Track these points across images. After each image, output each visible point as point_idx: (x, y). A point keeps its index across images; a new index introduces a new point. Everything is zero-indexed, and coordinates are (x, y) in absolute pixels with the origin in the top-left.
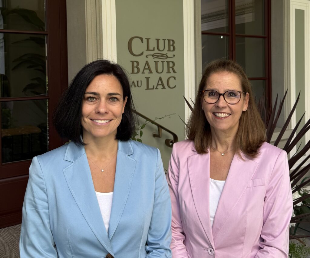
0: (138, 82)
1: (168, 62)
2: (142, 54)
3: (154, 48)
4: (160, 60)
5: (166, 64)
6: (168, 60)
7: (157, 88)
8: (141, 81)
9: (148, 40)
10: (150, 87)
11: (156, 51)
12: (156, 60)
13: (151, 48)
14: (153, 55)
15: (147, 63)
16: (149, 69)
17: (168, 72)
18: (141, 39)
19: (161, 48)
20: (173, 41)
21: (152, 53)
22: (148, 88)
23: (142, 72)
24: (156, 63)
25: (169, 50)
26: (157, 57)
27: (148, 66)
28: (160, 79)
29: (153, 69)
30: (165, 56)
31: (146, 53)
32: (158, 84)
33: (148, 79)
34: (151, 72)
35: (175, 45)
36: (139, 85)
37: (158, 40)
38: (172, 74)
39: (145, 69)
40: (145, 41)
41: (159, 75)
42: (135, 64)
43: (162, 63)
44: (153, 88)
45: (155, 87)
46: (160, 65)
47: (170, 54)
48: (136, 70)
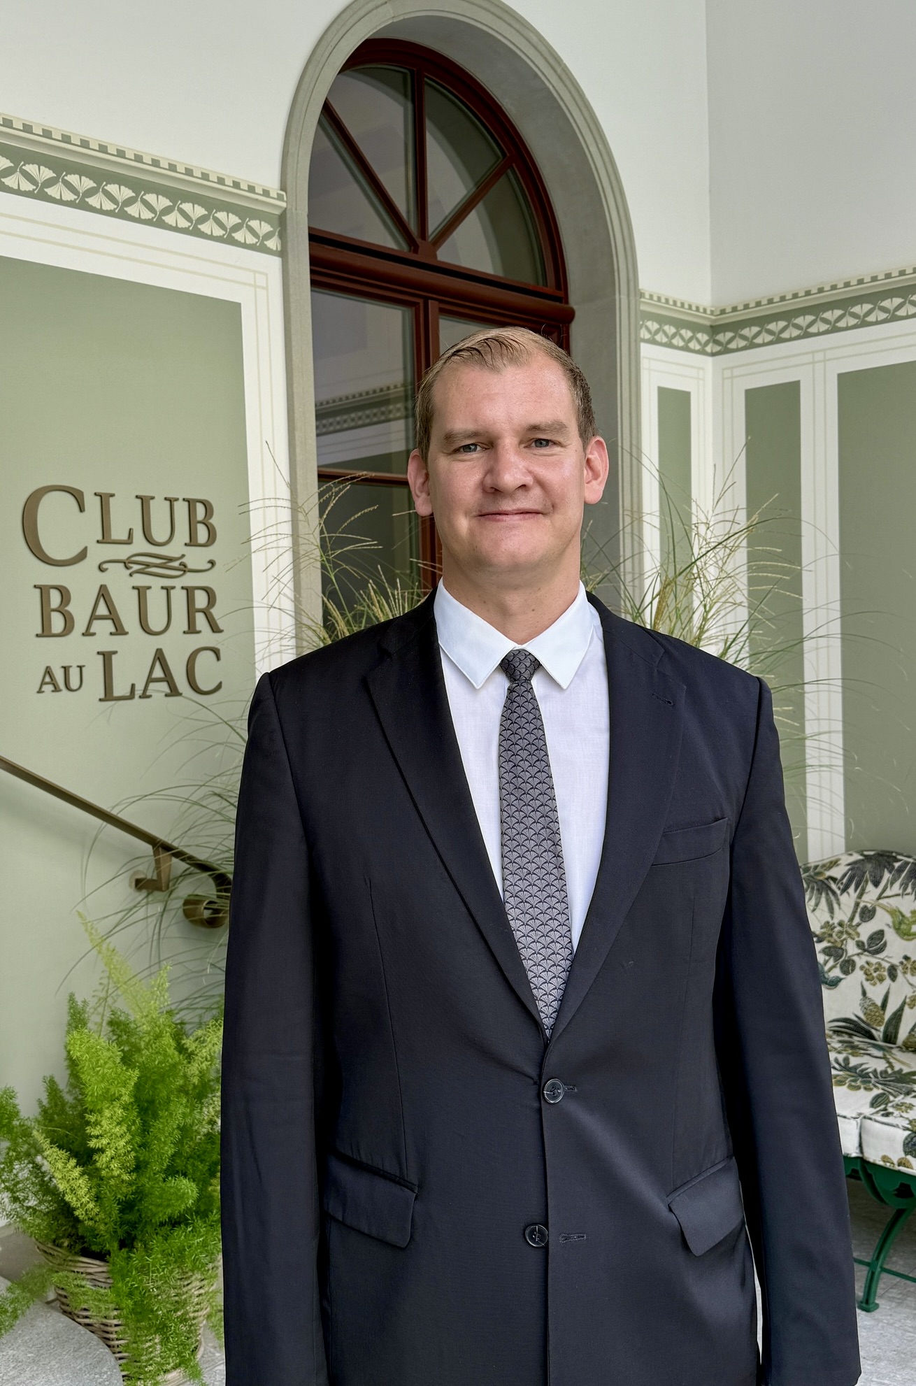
0: (66, 669)
1: (190, 591)
2: (82, 555)
3: (130, 532)
4: (156, 583)
5: (179, 598)
6: (190, 580)
7: (144, 696)
8: (81, 667)
9: (104, 499)
10: (120, 689)
11: (140, 545)
12: (141, 580)
13: (118, 533)
14: (126, 564)
15: (103, 593)
16: (113, 616)
17: (192, 629)
18: (78, 496)
19: (160, 531)
20: (207, 506)
21: (123, 552)
22: (108, 695)
23: (83, 630)
24: (141, 592)
25: (192, 542)
26: (145, 569)
27: (110, 605)
28: (160, 657)
29: (129, 618)
30: (176, 564)
31: (100, 553)
32: (150, 680)
33: (107, 657)
34: (119, 630)
35: (213, 521)
36: (74, 682)
38: (206, 637)
39: (94, 617)
40: (92, 504)
41: (154, 643)
42: (56, 599)
43: (164, 592)
44: (132, 696)
45: (138, 692)
46: (156, 600)
47: (195, 558)
48: (57, 623)
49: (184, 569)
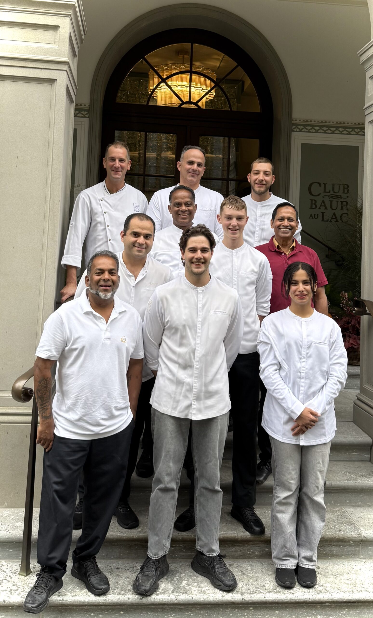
0: (315, 215)
1: (342, 202)
2: (320, 194)
3: (330, 190)
4: (335, 200)
5: (340, 203)
6: (342, 200)
7: (331, 221)
8: (318, 215)
9: (325, 184)
10: (325, 220)
11: (332, 193)
12: (331, 199)
13: (327, 190)
14: (328, 196)
15: (323, 201)
16: (325, 206)
17: (342, 209)
18: (320, 184)
19: (336, 190)
20: (348, 186)
21: (328, 194)
22: (323, 220)
23: (319, 208)
24: (331, 202)
25: (344, 192)
26: (332, 197)
27: (324, 204)
28: (334, 214)
29: (328, 206)
30: (339, 197)
31: (323, 194)
32: (332, 218)
33: (323, 213)
34: (326, 208)
35: (349, 189)
36: (316, 217)
37: (333, 185)
38: (345, 211)
39: (321, 206)
40: (323, 186)
41: (334, 211)
42: (314, 202)
43: (336, 202)
44: (328, 221)
45: (329, 220)
46: (334, 204)
47: (344, 196)
48: (314, 206)
49: (341, 198)
